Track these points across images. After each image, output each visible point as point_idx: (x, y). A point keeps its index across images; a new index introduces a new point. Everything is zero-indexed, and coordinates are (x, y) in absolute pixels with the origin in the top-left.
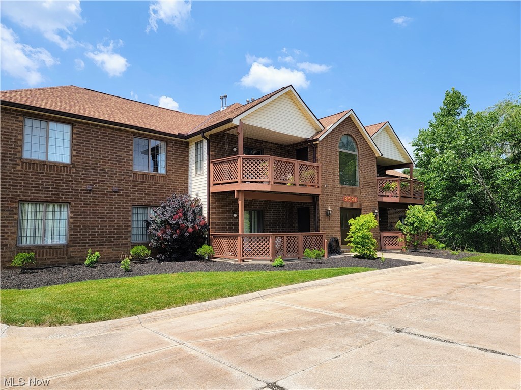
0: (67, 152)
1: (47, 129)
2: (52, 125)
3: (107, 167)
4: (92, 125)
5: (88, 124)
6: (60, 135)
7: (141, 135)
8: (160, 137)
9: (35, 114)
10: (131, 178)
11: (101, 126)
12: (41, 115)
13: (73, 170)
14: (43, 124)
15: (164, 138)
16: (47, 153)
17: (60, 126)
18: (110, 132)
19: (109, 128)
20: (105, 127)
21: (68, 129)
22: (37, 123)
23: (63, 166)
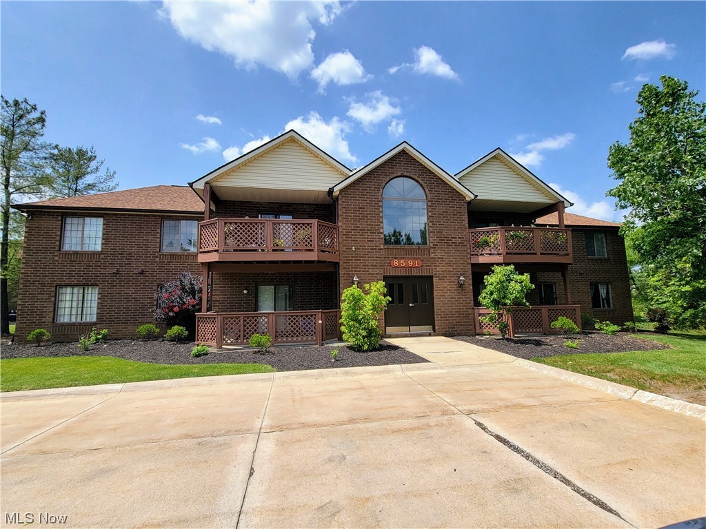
0: (99, 241)
1: (84, 224)
2: (88, 220)
3: (134, 251)
4: (120, 215)
5: (117, 214)
6: (94, 228)
7: (170, 218)
8: (190, 217)
9: (71, 213)
10: (157, 259)
11: (129, 215)
12: (76, 213)
13: (102, 256)
14: (81, 220)
15: (194, 217)
16: (82, 244)
17: (94, 220)
18: (138, 219)
19: (137, 215)
20: (133, 215)
21: (101, 220)
22: (75, 220)
23: (94, 254)
